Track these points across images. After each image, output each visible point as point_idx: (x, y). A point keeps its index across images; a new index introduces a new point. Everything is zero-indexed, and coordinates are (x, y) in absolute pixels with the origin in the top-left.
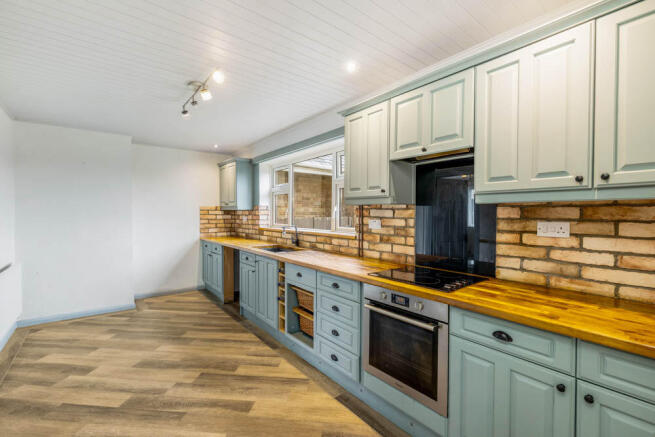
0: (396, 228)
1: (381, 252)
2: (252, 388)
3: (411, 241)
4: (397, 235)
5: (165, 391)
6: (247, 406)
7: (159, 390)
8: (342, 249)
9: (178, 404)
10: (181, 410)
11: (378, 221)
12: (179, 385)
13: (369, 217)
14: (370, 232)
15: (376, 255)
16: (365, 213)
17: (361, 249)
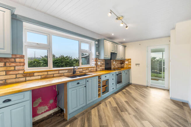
0: (102, 64)
1: (100, 69)
2: (120, 102)
3: (104, 66)
4: (102, 65)
5: (134, 115)
6: (126, 102)
7: (135, 117)
8: (92, 71)
9: (135, 110)
10: (136, 109)
11: (100, 63)
12: (129, 114)
13: (98, 62)
14: (98, 65)
15: (99, 70)
16: (97, 61)
17: (96, 69)
